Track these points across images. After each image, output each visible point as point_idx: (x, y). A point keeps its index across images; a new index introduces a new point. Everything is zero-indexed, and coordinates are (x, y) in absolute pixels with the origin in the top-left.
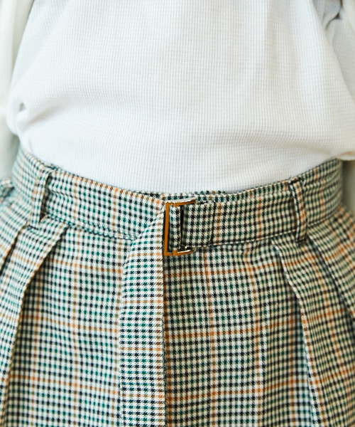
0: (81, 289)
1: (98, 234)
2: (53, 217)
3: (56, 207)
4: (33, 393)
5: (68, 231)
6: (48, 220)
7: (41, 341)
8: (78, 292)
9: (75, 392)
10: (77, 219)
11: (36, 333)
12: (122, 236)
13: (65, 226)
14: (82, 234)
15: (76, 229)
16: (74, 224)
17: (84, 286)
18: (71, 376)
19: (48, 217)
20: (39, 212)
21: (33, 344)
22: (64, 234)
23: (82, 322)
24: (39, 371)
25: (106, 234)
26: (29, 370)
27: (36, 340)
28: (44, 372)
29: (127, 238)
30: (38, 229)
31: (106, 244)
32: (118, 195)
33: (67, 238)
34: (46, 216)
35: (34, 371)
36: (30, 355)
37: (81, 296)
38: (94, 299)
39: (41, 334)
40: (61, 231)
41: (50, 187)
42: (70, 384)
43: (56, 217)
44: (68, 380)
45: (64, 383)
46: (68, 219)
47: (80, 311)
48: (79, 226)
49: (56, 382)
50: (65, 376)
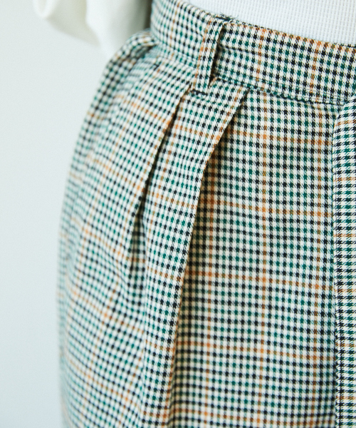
0: (271, 165)
1: (289, 97)
2: (226, 79)
3: (230, 66)
4: (210, 292)
5: (249, 96)
6: (220, 84)
7: (218, 229)
8: (268, 169)
9: (264, 288)
10: (261, 81)
11: (211, 220)
12: (321, 100)
13: (244, 89)
14: (268, 98)
15: (258, 93)
16: (256, 87)
17: (275, 161)
18: (258, 270)
19: (219, 80)
20: (209, 73)
21: (208, 233)
22: (244, 99)
23: (274, 206)
24: (217, 266)
25: (299, 98)
26: (204, 264)
27: (211, 229)
28: (224, 266)
29: (327, 102)
30: (207, 95)
31: (303, 109)
32: (321, 49)
33: (249, 104)
34: (216, 78)
35: (210, 265)
36: (204, 247)
37: (271, 174)
38: (288, 177)
39: (218, 221)
40: (241, 96)
41: (224, 43)
42: (257, 279)
43: (230, 79)
44: (254, 274)
45: (249, 278)
46: (247, 81)
47: (271, 192)
48: (262, 89)
49: (238, 277)
50: (251, 269)
